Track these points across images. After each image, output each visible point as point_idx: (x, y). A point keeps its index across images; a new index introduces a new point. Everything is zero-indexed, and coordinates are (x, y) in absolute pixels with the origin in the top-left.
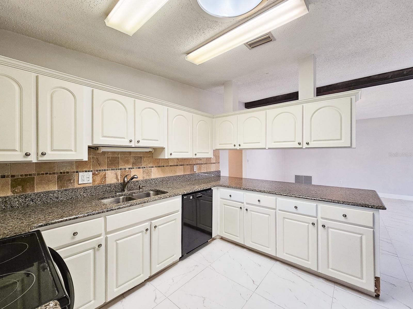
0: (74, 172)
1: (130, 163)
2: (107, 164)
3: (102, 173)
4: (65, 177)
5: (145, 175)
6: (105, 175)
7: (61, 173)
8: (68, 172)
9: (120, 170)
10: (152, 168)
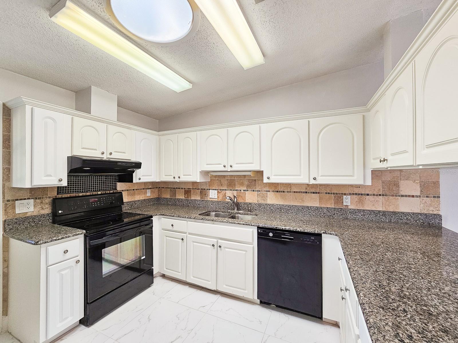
0: (208, 189)
1: (245, 185)
2: (227, 185)
3: (224, 192)
4: (203, 192)
5: (259, 199)
6: (225, 194)
7: (202, 189)
8: (205, 189)
9: (236, 191)
10: (268, 193)
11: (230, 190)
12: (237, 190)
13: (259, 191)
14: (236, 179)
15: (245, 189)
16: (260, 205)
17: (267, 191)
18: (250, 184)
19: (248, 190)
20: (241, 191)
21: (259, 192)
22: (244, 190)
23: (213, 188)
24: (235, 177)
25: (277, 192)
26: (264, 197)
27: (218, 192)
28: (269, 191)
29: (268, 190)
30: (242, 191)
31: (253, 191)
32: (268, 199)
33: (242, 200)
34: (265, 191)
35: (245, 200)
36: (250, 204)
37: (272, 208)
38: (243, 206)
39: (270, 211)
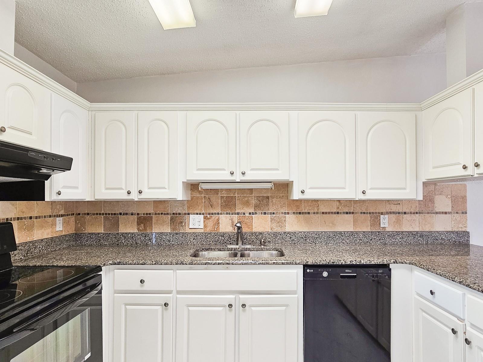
0: (185, 214)
1: (251, 205)
2: (221, 206)
3: (215, 217)
4: (177, 218)
5: (274, 225)
6: (218, 220)
7: (174, 214)
8: (180, 214)
9: (237, 215)
10: (287, 215)
11: (227, 214)
15: (252, 211)
16: (275, 234)
17: (285, 213)
19: (256, 213)
20: (244, 214)
21: (274, 215)
22: (250, 214)
23: (196, 212)
24: (235, 193)
25: (300, 213)
26: (282, 223)
27: (205, 218)
30: (247, 215)
31: (265, 213)
32: (287, 225)
33: (247, 229)
34: (282, 213)
35: (252, 229)
37: (293, 238)
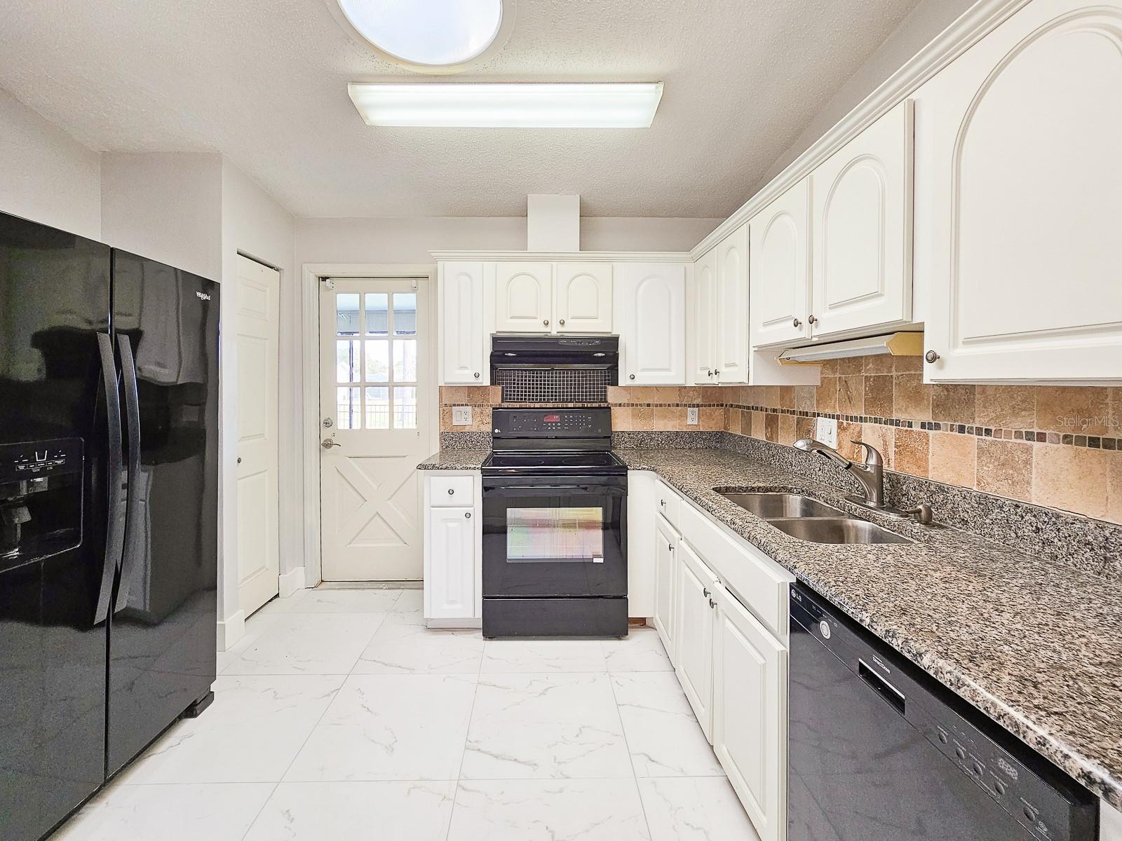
0: (814, 415)
1: (926, 402)
2: (865, 399)
3: (855, 427)
4: (804, 422)
5: (989, 471)
6: (859, 434)
7: (801, 412)
8: (807, 414)
9: (894, 427)
10: (1036, 445)
11: (876, 421)
12: (897, 423)
13: (988, 432)
14: (894, 374)
15: (927, 417)
16: (986, 503)
17: (1030, 436)
18: (947, 397)
19: (938, 427)
20: (910, 425)
21: (989, 438)
22: (923, 426)
23: (828, 411)
24: (891, 367)
25: (1094, 442)
26: (1013, 467)
27: (840, 426)
28: (1041, 437)
29: (1036, 430)
30: (916, 428)
31: (962, 429)
32: (1034, 482)
33: (915, 468)
34: (1019, 435)
35: (927, 471)
36: (941, 489)
37: (1049, 534)
38: (913, 493)
39: (1037, 548)
